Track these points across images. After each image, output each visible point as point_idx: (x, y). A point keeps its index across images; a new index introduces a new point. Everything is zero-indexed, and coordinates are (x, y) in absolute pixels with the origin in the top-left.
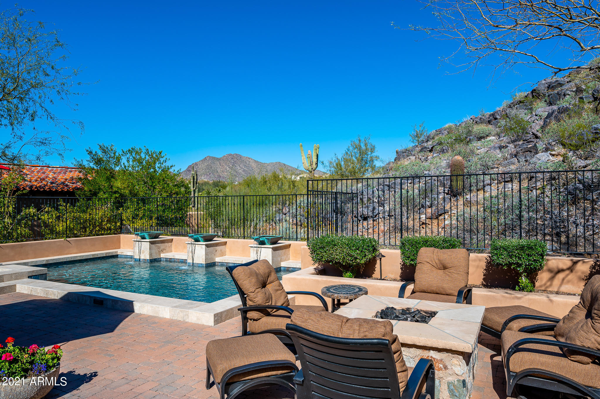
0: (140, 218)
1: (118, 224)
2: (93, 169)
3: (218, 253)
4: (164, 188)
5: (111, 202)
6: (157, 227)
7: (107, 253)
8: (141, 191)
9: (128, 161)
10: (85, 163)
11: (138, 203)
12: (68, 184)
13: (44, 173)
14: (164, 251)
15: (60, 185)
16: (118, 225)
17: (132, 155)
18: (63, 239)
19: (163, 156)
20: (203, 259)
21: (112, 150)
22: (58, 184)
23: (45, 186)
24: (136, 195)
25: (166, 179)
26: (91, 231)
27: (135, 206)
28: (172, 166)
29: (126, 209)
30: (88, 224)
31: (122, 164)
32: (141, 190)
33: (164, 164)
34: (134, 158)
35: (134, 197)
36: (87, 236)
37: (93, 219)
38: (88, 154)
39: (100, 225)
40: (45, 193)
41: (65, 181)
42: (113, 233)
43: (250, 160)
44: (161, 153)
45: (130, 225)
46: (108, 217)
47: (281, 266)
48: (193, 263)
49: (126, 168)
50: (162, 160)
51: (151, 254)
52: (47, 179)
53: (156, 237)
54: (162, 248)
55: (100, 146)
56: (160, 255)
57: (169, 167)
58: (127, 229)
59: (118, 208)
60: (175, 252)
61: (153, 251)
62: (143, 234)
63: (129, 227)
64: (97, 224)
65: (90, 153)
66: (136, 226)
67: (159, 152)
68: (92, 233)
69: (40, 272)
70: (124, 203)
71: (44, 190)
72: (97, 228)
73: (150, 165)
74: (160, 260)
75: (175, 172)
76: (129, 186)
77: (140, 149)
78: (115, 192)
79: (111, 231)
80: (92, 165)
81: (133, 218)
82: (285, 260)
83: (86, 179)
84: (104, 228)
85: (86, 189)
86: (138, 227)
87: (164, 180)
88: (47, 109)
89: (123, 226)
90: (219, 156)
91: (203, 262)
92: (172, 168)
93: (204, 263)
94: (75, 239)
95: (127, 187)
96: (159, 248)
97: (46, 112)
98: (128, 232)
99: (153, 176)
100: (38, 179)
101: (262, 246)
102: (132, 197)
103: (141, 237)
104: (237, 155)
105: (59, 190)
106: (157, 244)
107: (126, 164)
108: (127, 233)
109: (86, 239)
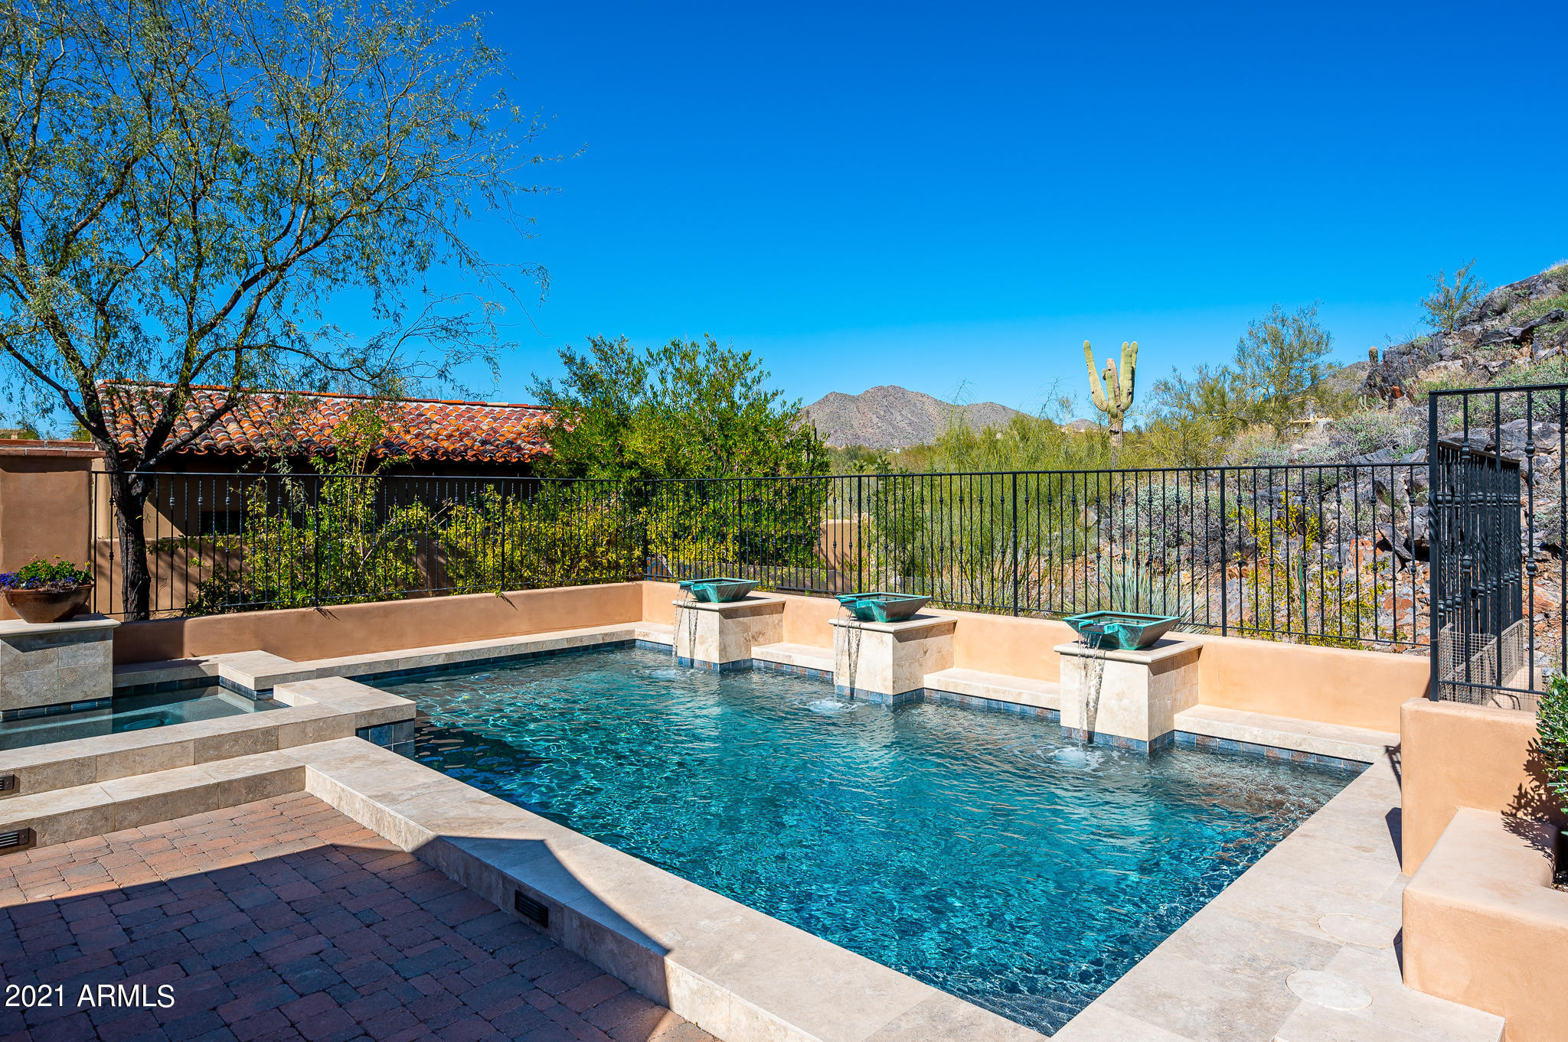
0: (693, 538)
1: (637, 553)
2: (575, 403)
3: (931, 658)
4: (755, 452)
5: (618, 492)
6: (740, 565)
7: (606, 634)
8: (695, 462)
9: (663, 380)
10: (557, 388)
11: (687, 494)
12: (523, 445)
13: (471, 419)
14: (761, 639)
15: (502, 447)
16: (636, 556)
17: (672, 363)
18: (494, 594)
19: (752, 365)
20: (885, 680)
21: (623, 353)
22: (498, 445)
23: (468, 449)
24: (684, 471)
25: (762, 429)
26: (568, 571)
27: (681, 504)
28: (775, 394)
29: (656, 512)
30: (559, 553)
31: (647, 387)
32: (697, 459)
33: (755, 388)
34: (677, 370)
35: (679, 476)
36: (556, 586)
37: (571, 537)
38: (565, 363)
39: (591, 554)
40: (465, 467)
41: (516, 439)
42: (623, 578)
43: (925, 399)
44: (747, 359)
45: (666, 556)
46: (610, 534)
47: (1176, 728)
48: (852, 690)
49: (659, 398)
50: (749, 376)
51: (723, 649)
52: (474, 434)
53: (740, 595)
54: (754, 629)
55: (593, 341)
56: (749, 650)
57: (769, 396)
58: (659, 568)
59: (635, 509)
60: (790, 642)
61: (731, 639)
62: (700, 587)
63: (664, 560)
64: (583, 552)
65: (570, 360)
66: (681, 560)
67: (744, 355)
68: (568, 577)
69: (393, 714)
70: (653, 495)
71: (463, 459)
72: (583, 564)
73: (720, 390)
74: (748, 664)
75: (785, 408)
76: (664, 447)
77: (693, 344)
78: (632, 465)
79: (617, 572)
80: (573, 392)
81: (675, 536)
82: (1187, 705)
83: (559, 429)
84: (601, 564)
85: (558, 456)
86: (687, 563)
87: (756, 429)
88: (457, 237)
89: (649, 558)
90: (855, 394)
91: (886, 688)
92: (777, 398)
93: (890, 692)
94: (525, 595)
95: (661, 451)
96: (746, 629)
97: (456, 247)
98: (663, 576)
99: (729, 419)
100: (454, 434)
101: (1109, 654)
102: (672, 477)
103: (697, 596)
104: (894, 387)
105: (500, 461)
106: (741, 619)
107: (658, 387)
108: (659, 579)
109: (553, 593)
